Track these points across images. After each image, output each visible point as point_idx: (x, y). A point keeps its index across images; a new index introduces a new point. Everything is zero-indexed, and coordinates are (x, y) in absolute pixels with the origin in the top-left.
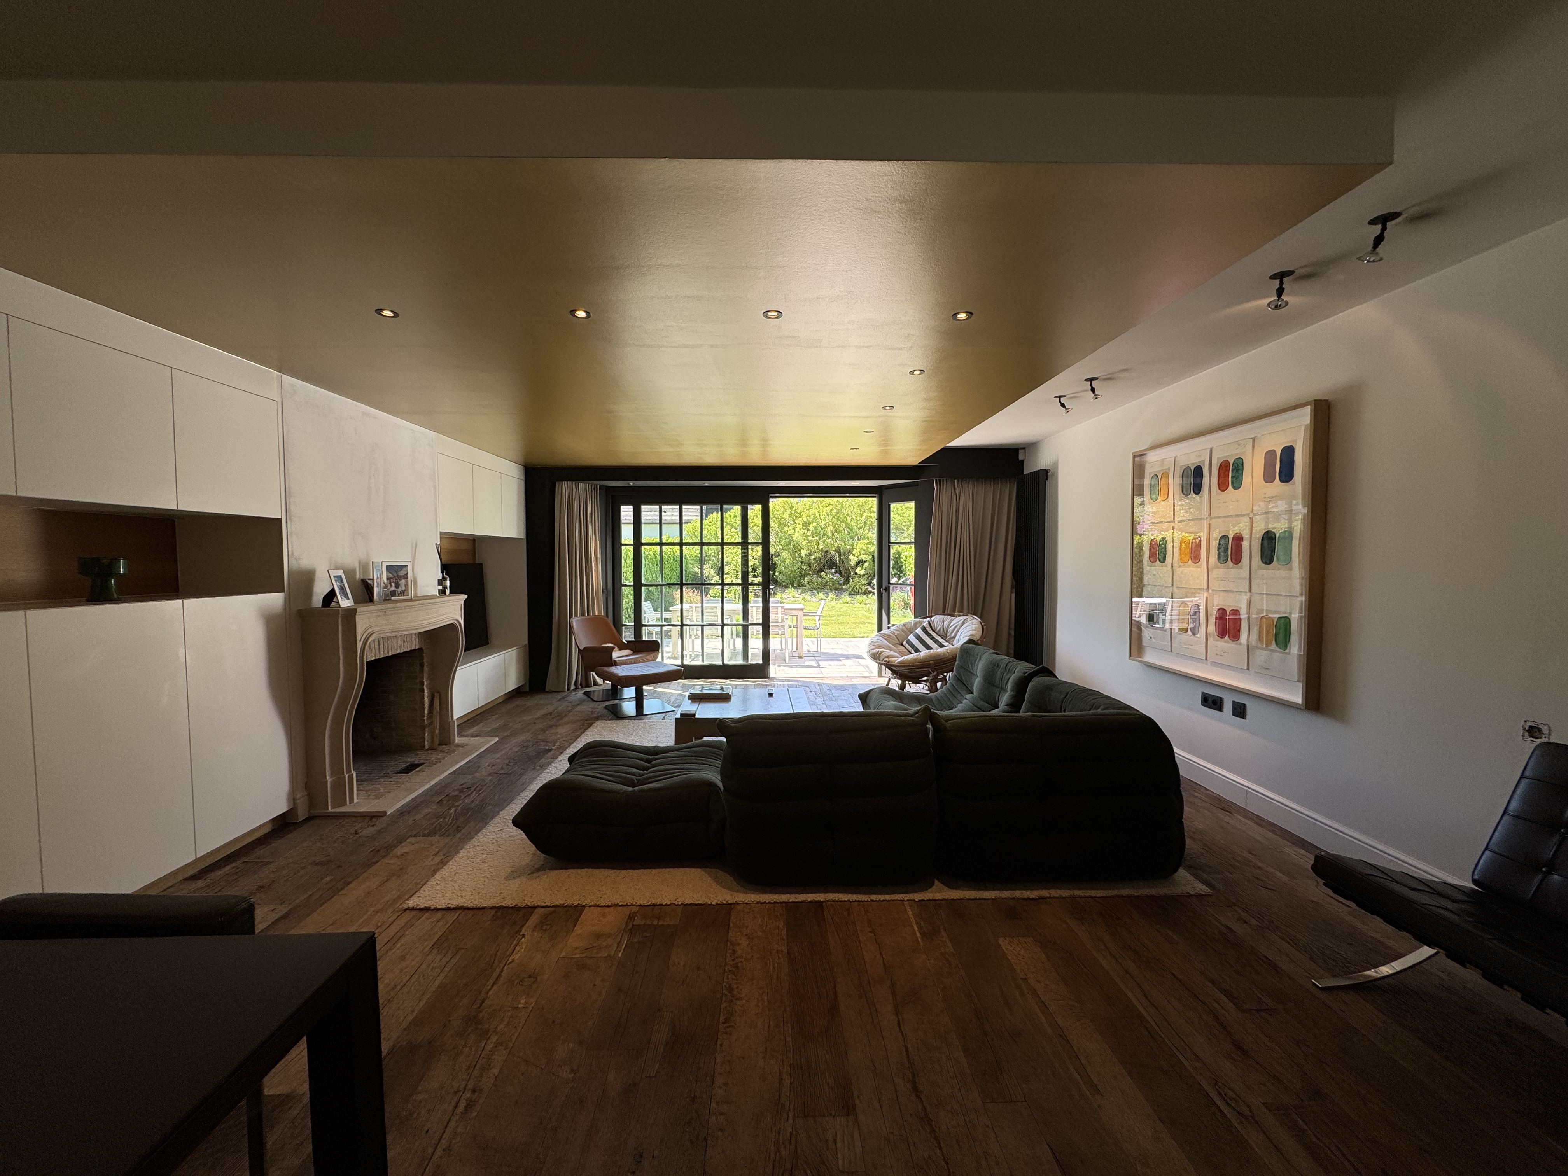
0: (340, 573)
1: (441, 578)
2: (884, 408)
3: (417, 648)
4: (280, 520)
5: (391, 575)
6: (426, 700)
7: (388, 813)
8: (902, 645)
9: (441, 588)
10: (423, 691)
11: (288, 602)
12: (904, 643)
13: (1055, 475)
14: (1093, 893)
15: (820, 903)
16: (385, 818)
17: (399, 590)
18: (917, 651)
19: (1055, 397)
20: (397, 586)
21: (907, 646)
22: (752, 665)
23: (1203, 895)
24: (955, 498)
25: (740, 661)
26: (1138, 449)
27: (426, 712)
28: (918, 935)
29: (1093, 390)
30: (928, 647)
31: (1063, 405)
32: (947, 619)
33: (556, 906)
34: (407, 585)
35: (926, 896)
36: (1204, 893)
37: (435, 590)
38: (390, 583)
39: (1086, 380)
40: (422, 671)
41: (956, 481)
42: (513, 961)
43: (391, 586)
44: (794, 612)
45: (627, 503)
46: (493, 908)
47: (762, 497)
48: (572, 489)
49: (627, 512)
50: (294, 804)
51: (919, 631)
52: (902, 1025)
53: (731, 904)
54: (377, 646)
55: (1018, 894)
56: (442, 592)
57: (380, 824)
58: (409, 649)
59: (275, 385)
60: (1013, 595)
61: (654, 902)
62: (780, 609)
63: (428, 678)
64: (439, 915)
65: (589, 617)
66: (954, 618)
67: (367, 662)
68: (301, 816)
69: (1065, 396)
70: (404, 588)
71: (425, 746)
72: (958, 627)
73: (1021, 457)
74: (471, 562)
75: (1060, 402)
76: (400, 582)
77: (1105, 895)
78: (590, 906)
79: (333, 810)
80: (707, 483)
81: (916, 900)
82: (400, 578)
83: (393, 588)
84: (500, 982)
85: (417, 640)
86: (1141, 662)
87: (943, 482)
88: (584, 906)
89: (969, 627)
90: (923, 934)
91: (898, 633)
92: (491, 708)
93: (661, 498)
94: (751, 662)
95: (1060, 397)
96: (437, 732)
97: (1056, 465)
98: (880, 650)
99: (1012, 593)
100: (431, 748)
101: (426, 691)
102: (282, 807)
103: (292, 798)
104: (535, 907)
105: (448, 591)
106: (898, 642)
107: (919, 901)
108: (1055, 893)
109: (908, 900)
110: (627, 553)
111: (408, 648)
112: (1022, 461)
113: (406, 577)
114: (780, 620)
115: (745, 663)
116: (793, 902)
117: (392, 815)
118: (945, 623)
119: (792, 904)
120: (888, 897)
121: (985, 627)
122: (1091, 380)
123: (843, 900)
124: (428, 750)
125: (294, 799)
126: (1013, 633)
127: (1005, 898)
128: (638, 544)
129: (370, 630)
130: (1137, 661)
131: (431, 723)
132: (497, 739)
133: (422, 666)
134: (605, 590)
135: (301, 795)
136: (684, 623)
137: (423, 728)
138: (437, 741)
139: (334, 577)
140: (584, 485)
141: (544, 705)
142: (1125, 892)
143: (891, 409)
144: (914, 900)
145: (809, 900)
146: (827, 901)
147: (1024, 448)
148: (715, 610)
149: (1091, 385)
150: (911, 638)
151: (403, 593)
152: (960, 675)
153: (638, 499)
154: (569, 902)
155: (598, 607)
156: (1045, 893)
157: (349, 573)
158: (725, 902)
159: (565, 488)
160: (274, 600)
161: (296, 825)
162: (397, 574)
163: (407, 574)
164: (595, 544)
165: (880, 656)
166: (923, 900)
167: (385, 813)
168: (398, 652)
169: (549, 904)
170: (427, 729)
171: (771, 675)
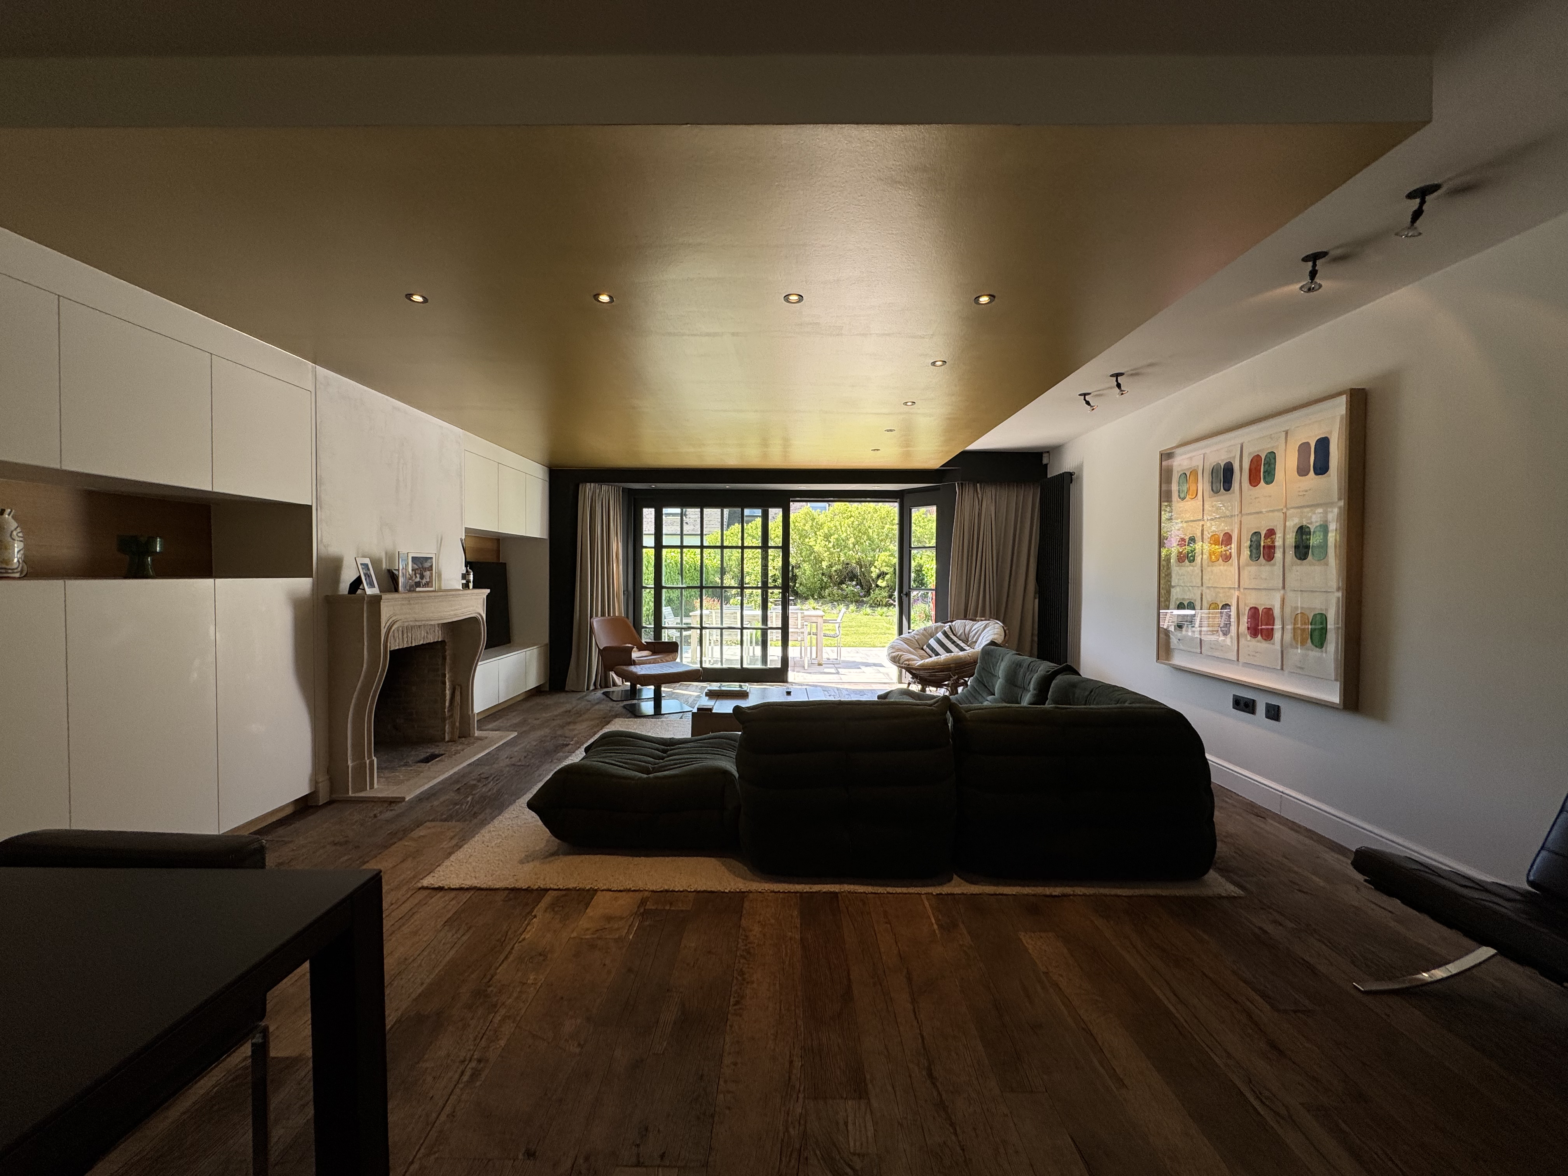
0: (367, 561)
1: (465, 572)
2: (905, 404)
3: (440, 640)
4: (310, 507)
5: (416, 567)
6: (448, 692)
7: (407, 799)
8: (922, 649)
9: (464, 582)
10: (444, 683)
11: (316, 586)
12: (925, 647)
13: (1080, 478)
14: (1119, 892)
15: (835, 894)
16: (403, 803)
17: (424, 581)
18: (937, 654)
19: (1080, 395)
20: (422, 577)
21: (928, 650)
22: (771, 669)
23: (1234, 897)
24: (977, 504)
25: (759, 665)
26: (1166, 447)
27: (447, 704)
28: (936, 927)
29: (1119, 386)
30: (948, 651)
31: (1088, 403)
32: (969, 623)
33: (568, 889)
34: (431, 577)
35: (945, 889)
36: (1236, 895)
37: (458, 584)
38: (415, 574)
39: (1112, 376)
40: (444, 665)
41: (978, 485)
42: (524, 939)
43: (416, 577)
44: (814, 619)
45: (649, 506)
46: (507, 889)
47: (783, 501)
48: (594, 493)
49: (648, 514)
50: (316, 788)
51: (940, 635)
52: (917, 1014)
53: (744, 892)
54: (400, 636)
55: (1039, 890)
56: (466, 586)
57: (398, 809)
58: (432, 641)
59: (310, 375)
60: (1037, 601)
61: (666, 888)
62: (799, 615)
63: (451, 670)
64: (453, 894)
65: (609, 618)
66: (975, 622)
67: (390, 651)
68: (323, 799)
69: (1089, 394)
70: (428, 580)
71: (445, 739)
72: (980, 632)
73: (1045, 461)
74: (495, 561)
75: (1085, 399)
76: (425, 574)
77: (1131, 894)
78: (603, 890)
79: (353, 795)
80: (728, 486)
81: (934, 894)
82: (425, 569)
83: (418, 579)
84: (511, 958)
85: (440, 632)
86: (1170, 665)
87: (965, 485)
88: (596, 890)
89: (990, 632)
90: (940, 926)
91: (919, 637)
92: (511, 705)
93: (685, 500)
94: (770, 666)
95: (1085, 395)
96: (457, 724)
97: (1080, 467)
98: (900, 653)
99: (1035, 598)
100: (452, 741)
101: (447, 684)
102: (303, 790)
103: (314, 781)
104: (547, 890)
105: (471, 585)
106: (918, 646)
107: (937, 894)
108: (1079, 891)
109: (926, 894)
110: (648, 555)
111: (431, 639)
112: (1046, 465)
113: (430, 568)
114: (799, 626)
115: (764, 667)
116: (806, 892)
117: (411, 801)
118: (967, 628)
119: (807, 895)
120: (904, 890)
121: (1007, 632)
122: (1117, 375)
123: (859, 891)
124: (448, 742)
125: (317, 783)
126: (1036, 639)
127: (1027, 895)
128: (659, 547)
129: (394, 618)
130: (1164, 664)
131: (451, 716)
132: (516, 734)
133: (444, 658)
134: (626, 591)
135: (323, 779)
136: (704, 626)
137: (444, 720)
138: (457, 733)
139: (361, 564)
140: (607, 487)
141: (565, 703)
142: (1152, 892)
143: (912, 405)
144: (932, 894)
145: (824, 890)
146: (842, 892)
147: (1048, 452)
148: (735, 615)
149: (1117, 381)
150: (932, 642)
151: (427, 584)
152: (981, 677)
153: (659, 501)
154: (581, 886)
155: (619, 609)
156: (1068, 890)
157: (376, 562)
158: (738, 890)
159: (588, 490)
160: (303, 585)
161: (318, 808)
162: (422, 565)
163: (431, 566)
164: (617, 546)
165: (899, 659)
166: (941, 894)
167: (404, 798)
168: (421, 643)
169: (561, 887)
170: (447, 722)
171: (790, 680)
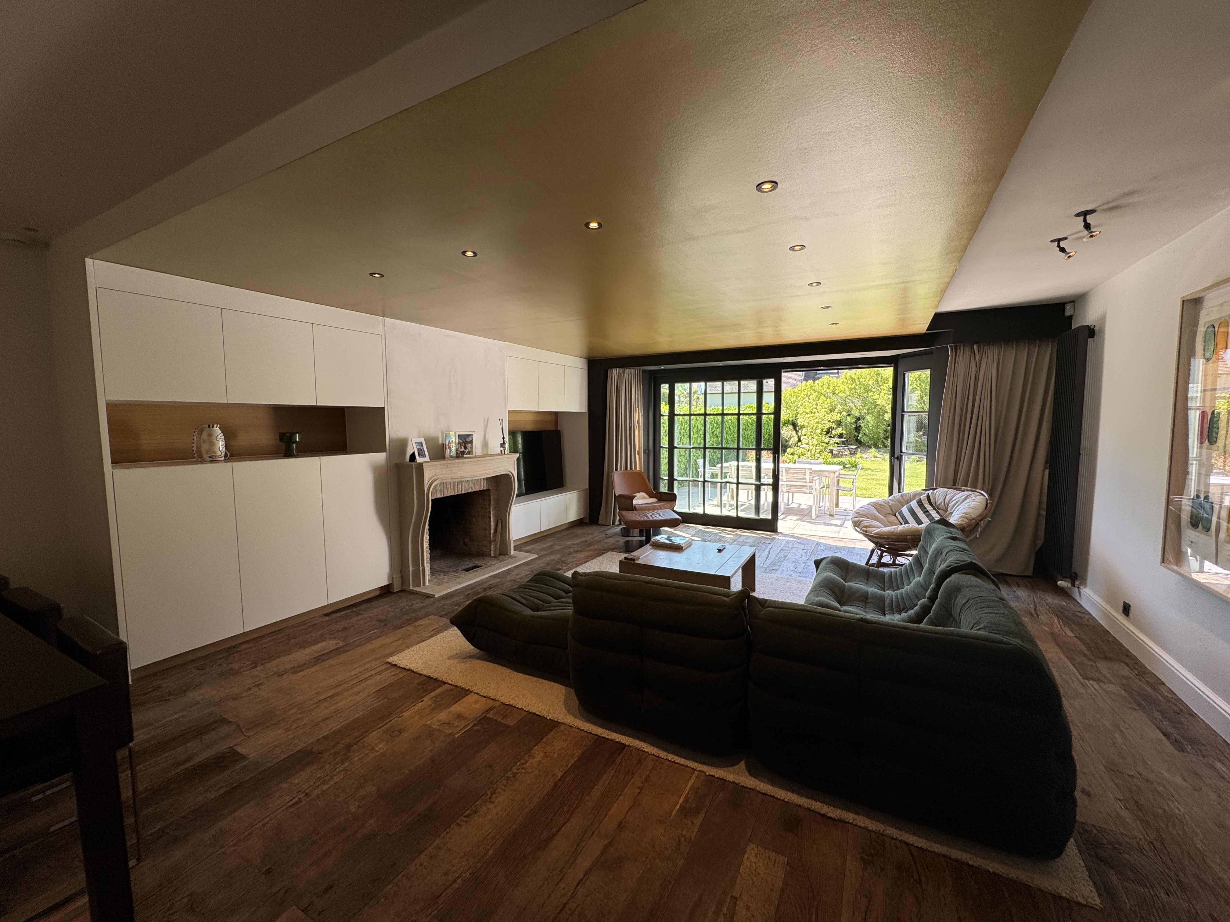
0: (422, 440)
1: (502, 442)
3: (485, 489)
4: (383, 408)
5: (461, 441)
6: (492, 523)
7: (436, 597)
8: (895, 515)
9: (502, 449)
10: (490, 518)
11: (389, 458)
12: (897, 514)
13: (1102, 331)
14: (911, 839)
15: (623, 746)
16: (432, 599)
17: (467, 451)
18: (907, 522)
19: (1052, 241)
20: (465, 448)
21: (899, 517)
22: (762, 520)
23: (1079, 904)
24: (974, 366)
25: (752, 515)
26: (1189, 292)
27: (492, 532)
28: (678, 807)
29: (1087, 226)
30: (919, 522)
31: (1063, 250)
32: (951, 492)
33: (456, 686)
34: (472, 448)
35: (719, 773)
36: (1084, 902)
37: (499, 449)
38: (461, 446)
39: (1078, 215)
40: (489, 505)
41: (975, 346)
42: (402, 716)
43: (461, 448)
44: (827, 474)
45: (665, 383)
46: (425, 676)
47: (775, 372)
48: (620, 374)
49: (665, 389)
50: (392, 581)
51: (914, 504)
52: (580, 885)
53: (559, 723)
54: (452, 487)
55: (816, 806)
56: (502, 453)
57: (428, 601)
58: (478, 490)
59: (381, 324)
60: (1047, 471)
61: (511, 703)
62: (807, 471)
63: (495, 509)
64: (400, 670)
65: (626, 471)
66: (958, 492)
67: (432, 500)
68: (396, 588)
69: (1065, 239)
70: (470, 450)
71: (491, 555)
72: (959, 503)
73: (1068, 313)
75: (1059, 246)
76: (467, 446)
77: (925, 847)
78: (475, 693)
79: (413, 589)
80: (721, 364)
81: (707, 774)
82: (468, 443)
83: (463, 449)
84: (383, 728)
85: (485, 483)
86: (1179, 574)
87: (960, 348)
88: (471, 692)
89: (967, 504)
90: (682, 809)
91: (893, 503)
92: (553, 533)
93: (691, 376)
94: (762, 516)
95: (1059, 240)
96: (498, 546)
97: (1103, 320)
98: (861, 519)
99: (1045, 469)
100: (494, 557)
101: (492, 518)
102: (385, 583)
103: (391, 576)
104: (445, 683)
105: (507, 451)
106: (891, 512)
107: (710, 775)
108: (863, 821)
109: (699, 771)
110: (664, 421)
111: (477, 489)
112: (1071, 317)
113: (471, 442)
115: (756, 517)
116: (603, 737)
117: (438, 598)
118: (947, 498)
119: (602, 739)
120: (682, 761)
121: (989, 506)
122: (1085, 214)
123: (644, 750)
124: (493, 557)
125: (393, 578)
126: (1044, 513)
127: (799, 806)
128: (672, 415)
129: (435, 478)
130: (1173, 571)
131: (495, 541)
132: (537, 556)
133: (490, 501)
134: (647, 451)
135: (397, 576)
136: (706, 479)
137: (490, 542)
138: (498, 553)
139: (416, 443)
140: (630, 370)
142: (956, 854)
143: (817, 285)
144: (705, 773)
145: (617, 740)
146: (631, 747)
147: (1073, 302)
149: (1085, 220)
150: (905, 510)
151: (469, 453)
153: (674, 378)
154: (464, 686)
155: (639, 464)
156: (849, 816)
157: (428, 440)
158: (556, 720)
159: (614, 373)
160: (380, 457)
161: (393, 593)
162: (465, 441)
163: (472, 440)
164: (638, 415)
165: (859, 525)
166: (713, 776)
167: (434, 595)
168: (470, 491)
169: (453, 683)
170: (493, 543)
171: (779, 531)
